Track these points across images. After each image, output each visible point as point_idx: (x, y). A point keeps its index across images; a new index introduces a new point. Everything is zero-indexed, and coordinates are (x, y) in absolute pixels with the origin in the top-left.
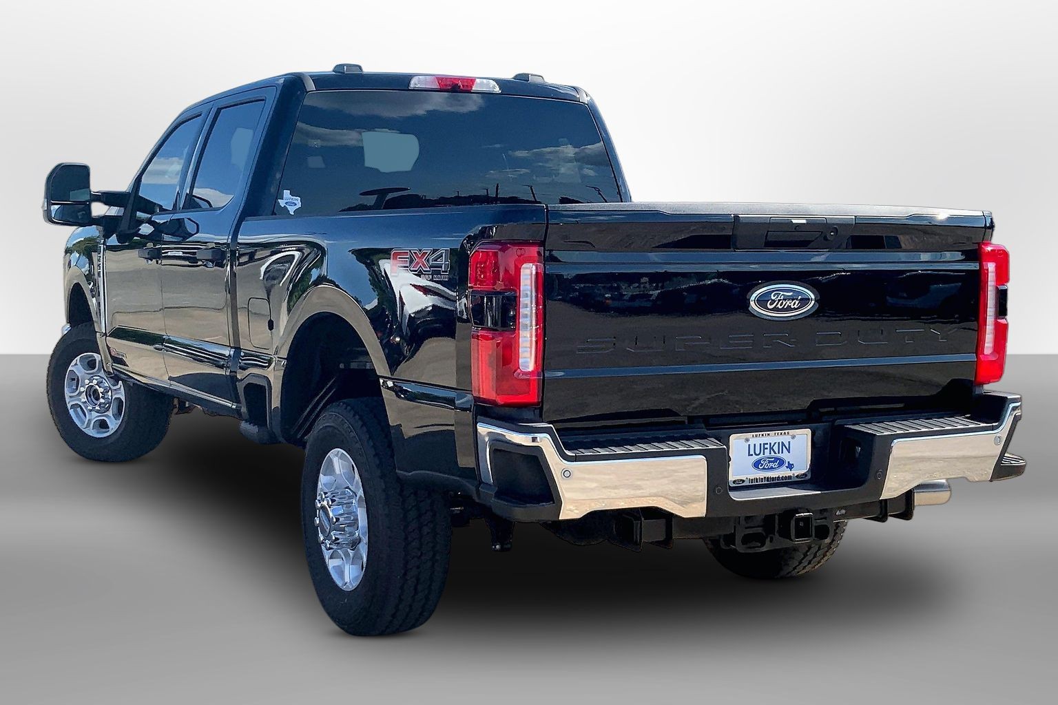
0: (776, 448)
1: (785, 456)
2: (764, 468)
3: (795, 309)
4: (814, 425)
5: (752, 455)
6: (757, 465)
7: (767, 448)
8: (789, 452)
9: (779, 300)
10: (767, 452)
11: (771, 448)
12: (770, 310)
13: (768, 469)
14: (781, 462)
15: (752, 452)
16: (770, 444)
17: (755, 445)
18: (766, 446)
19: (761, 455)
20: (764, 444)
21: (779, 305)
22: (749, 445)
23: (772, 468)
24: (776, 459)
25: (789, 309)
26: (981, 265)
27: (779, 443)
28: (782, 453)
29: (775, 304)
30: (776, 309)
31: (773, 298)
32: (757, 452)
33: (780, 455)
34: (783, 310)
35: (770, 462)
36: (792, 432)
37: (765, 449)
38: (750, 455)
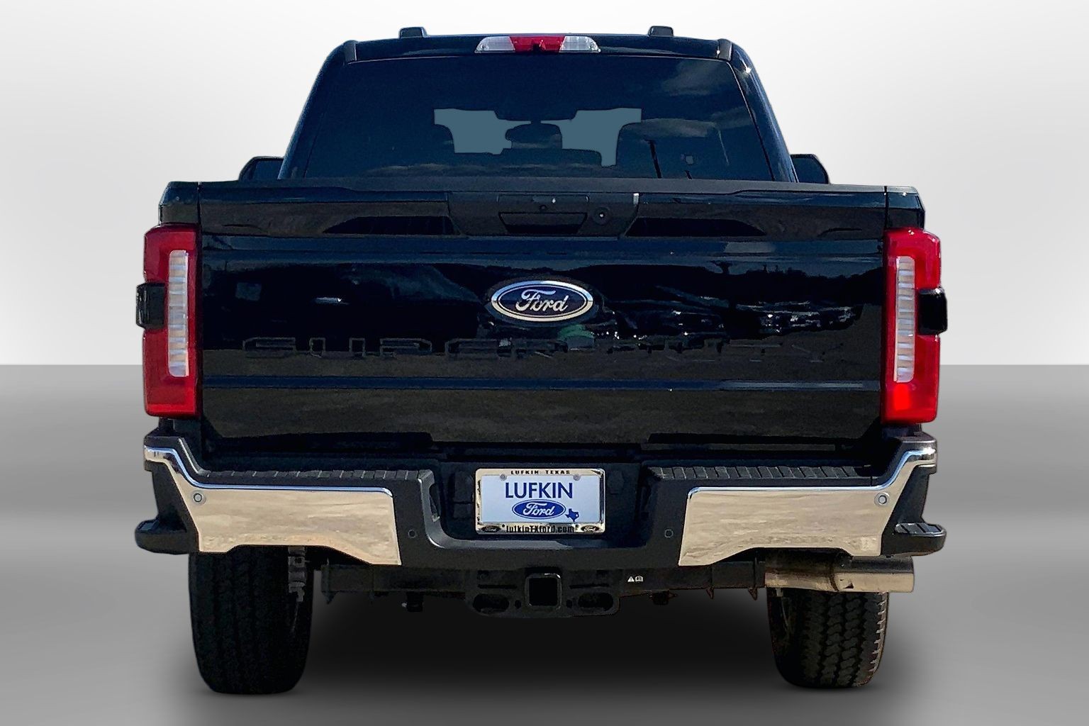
0: (549, 490)
1: (563, 500)
2: (530, 515)
3: (559, 312)
4: (609, 465)
5: (512, 497)
6: (519, 509)
7: (535, 490)
8: (571, 497)
9: (534, 301)
10: (536, 495)
11: (542, 490)
12: (521, 312)
13: (538, 516)
14: (558, 509)
15: (512, 492)
16: (541, 484)
17: (516, 484)
18: (533, 487)
19: (527, 497)
20: (531, 484)
21: (533, 307)
22: (507, 484)
23: (543, 515)
24: (549, 505)
25: (550, 312)
26: (885, 261)
27: (554, 484)
28: (560, 496)
29: (527, 305)
30: (528, 312)
31: (524, 297)
32: (520, 493)
33: (557, 500)
34: (540, 313)
35: (539, 507)
36: (573, 471)
37: (531, 490)
38: (507, 496)
